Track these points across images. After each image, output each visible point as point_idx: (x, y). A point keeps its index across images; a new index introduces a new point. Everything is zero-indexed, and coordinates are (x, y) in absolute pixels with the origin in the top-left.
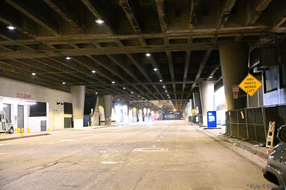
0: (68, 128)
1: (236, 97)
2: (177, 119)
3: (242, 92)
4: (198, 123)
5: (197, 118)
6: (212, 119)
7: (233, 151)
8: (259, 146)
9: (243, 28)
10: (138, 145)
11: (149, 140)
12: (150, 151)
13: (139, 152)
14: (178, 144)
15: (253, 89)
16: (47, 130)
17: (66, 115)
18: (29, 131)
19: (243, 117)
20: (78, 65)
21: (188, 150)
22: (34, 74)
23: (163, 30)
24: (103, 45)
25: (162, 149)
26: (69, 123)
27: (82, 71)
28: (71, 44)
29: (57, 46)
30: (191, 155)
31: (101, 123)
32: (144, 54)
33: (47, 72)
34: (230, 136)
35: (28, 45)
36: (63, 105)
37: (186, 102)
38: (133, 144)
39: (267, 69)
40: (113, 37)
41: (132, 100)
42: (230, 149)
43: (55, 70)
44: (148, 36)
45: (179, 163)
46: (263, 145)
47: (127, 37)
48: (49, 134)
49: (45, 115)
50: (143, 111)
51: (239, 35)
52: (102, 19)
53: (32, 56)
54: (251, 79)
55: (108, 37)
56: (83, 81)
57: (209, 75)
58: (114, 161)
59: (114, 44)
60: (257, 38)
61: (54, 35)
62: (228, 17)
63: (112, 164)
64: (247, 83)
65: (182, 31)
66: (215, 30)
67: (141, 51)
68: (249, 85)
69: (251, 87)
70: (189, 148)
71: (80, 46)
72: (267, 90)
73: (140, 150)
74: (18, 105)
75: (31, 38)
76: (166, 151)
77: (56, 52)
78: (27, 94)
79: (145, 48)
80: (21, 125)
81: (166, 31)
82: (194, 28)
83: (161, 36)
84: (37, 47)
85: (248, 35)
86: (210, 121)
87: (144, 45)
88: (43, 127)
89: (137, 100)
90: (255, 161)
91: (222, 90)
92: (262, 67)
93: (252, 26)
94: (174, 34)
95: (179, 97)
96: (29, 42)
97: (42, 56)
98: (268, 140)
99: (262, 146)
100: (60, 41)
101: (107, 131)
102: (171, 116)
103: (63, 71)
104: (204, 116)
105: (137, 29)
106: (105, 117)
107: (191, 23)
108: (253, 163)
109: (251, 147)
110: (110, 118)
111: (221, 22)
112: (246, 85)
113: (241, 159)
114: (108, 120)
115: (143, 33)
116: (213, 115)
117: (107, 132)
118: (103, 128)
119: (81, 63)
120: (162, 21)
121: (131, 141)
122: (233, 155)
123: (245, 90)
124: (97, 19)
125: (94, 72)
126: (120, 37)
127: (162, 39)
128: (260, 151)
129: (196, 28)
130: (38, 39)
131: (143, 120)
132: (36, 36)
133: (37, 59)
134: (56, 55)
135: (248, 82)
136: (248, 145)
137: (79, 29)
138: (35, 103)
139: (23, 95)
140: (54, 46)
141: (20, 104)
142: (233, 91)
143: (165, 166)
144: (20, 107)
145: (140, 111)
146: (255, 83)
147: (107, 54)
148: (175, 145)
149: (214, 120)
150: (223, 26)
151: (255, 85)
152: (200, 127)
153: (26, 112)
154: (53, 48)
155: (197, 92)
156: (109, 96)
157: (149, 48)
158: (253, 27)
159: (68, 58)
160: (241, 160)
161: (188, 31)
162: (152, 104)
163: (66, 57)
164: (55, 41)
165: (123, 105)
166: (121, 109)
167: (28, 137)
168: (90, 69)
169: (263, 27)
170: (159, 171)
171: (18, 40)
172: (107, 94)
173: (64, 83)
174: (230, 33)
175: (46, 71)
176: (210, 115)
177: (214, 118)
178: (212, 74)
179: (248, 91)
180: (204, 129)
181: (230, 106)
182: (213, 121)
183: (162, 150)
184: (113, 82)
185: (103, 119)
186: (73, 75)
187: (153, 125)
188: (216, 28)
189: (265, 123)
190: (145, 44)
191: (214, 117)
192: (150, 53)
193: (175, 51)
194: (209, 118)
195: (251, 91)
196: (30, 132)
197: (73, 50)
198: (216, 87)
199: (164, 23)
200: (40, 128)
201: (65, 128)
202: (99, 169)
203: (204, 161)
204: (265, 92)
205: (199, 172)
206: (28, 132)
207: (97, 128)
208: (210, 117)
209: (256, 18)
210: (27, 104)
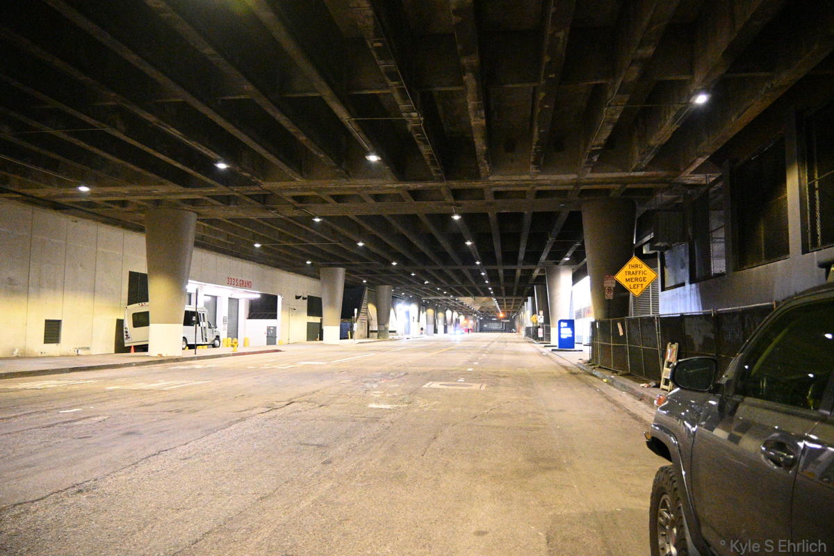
0: (313, 340)
1: (610, 296)
2: (505, 331)
3: (620, 288)
4: (542, 339)
5: (540, 331)
6: (566, 333)
7: (602, 393)
8: (649, 387)
9: (627, 174)
10: (433, 377)
11: (453, 369)
12: (454, 387)
13: (434, 389)
14: (504, 377)
15: (641, 283)
16: (277, 343)
17: (311, 317)
18: (247, 344)
19: (621, 334)
20: (334, 231)
21: (520, 388)
22: (257, 245)
23: (483, 175)
24: (377, 198)
25: (475, 384)
26: (316, 333)
27: (340, 242)
28: (324, 195)
29: (300, 199)
30: (525, 397)
31: (371, 334)
32: (447, 217)
33: (279, 243)
34: (598, 366)
35: (249, 196)
36: (306, 301)
37: (522, 301)
38: (425, 373)
39: (667, 248)
40: (396, 186)
41: (426, 295)
42: (596, 389)
43: (295, 240)
44: (455, 184)
45: (504, 412)
46: (654, 384)
47: (419, 186)
48: (281, 351)
49: (274, 317)
50: (445, 314)
51: (619, 186)
52: (378, 154)
53: (256, 214)
54: (637, 266)
55: (388, 186)
56: (343, 260)
57: (564, 256)
58: (391, 403)
59: (398, 198)
60: (650, 192)
61: (294, 180)
62: (598, 156)
63: (386, 409)
64: (629, 273)
65: (516, 178)
66: (575, 176)
67: (445, 210)
68: (633, 276)
69: (636, 279)
70: (522, 386)
71: (339, 199)
72: (667, 286)
73: (436, 385)
74: (229, 298)
75: (255, 184)
76: (482, 389)
77: (296, 208)
78: (246, 279)
79: (452, 205)
80: (234, 333)
81: (488, 176)
82: (536, 173)
83: (478, 184)
84: (264, 199)
85: (633, 186)
86: (563, 336)
87: (450, 199)
88: (271, 337)
89: (436, 295)
90: (639, 413)
91: (586, 282)
92: (658, 244)
93: (642, 170)
94: (502, 183)
95: (509, 292)
96: (252, 191)
97: (271, 215)
98: (665, 375)
99: (654, 387)
100: (304, 189)
101: (381, 348)
102: (495, 326)
103: (307, 241)
104: (553, 327)
105: (437, 172)
106: (379, 324)
107: (534, 163)
108: (635, 417)
109: (633, 387)
110: (387, 326)
111: (586, 163)
112: (629, 277)
113: (615, 408)
114: (383, 329)
115: (448, 179)
116: (568, 326)
117: (380, 351)
118: (375, 343)
119: (338, 228)
120: (482, 159)
121: (422, 368)
122: (602, 400)
123: (626, 285)
124: (368, 153)
125: (361, 244)
126: (408, 185)
127: (481, 190)
128: (650, 395)
129: (543, 172)
130: (266, 185)
131: (445, 332)
132: (264, 180)
133: (264, 220)
134: (296, 213)
135: (632, 270)
136: (628, 382)
137: (338, 170)
138: (258, 296)
139: (238, 281)
140: (294, 198)
141: (233, 297)
142: (605, 285)
143: (479, 417)
144: (233, 302)
145: (441, 315)
146: (643, 273)
147: (385, 213)
148: (498, 379)
149: (571, 336)
150: (590, 169)
151: (645, 276)
152: (545, 346)
153: (243, 310)
154: (292, 201)
155: (541, 284)
156: (387, 286)
157: (458, 205)
158: (643, 173)
159: (317, 220)
160: (615, 411)
161: (527, 177)
162: (462, 304)
163: (314, 217)
164: (296, 190)
165: (410, 303)
166: (407, 310)
167: (244, 354)
168: (355, 238)
169: (662, 173)
170: (468, 425)
171: (232, 188)
172: (383, 284)
173: (309, 262)
174: (602, 183)
175: (279, 241)
176: (564, 327)
177: (571, 332)
178: (569, 254)
179: (632, 287)
180: (553, 350)
181: (598, 311)
182: (569, 338)
183: (476, 386)
184: (394, 264)
185: (375, 327)
186: (325, 249)
187: (460, 341)
188: (577, 173)
189: (659, 346)
190: (453, 199)
191: (571, 330)
192: (459, 215)
193: (504, 211)
194: (562, 332)
195: (636, 287)
196: (249, 345)
197: (327, 205)
198: (576, 278)
199: (486, 162)
200: (266, 339)
201: (307, 340)
202: (364, 417)
203: (547, 410)
204: (663, 289)
205: (538, 429)
206: (244, 346)
207: (363, 343)
208: (563, 330)
209: (649, 157)
210: (246, 296)
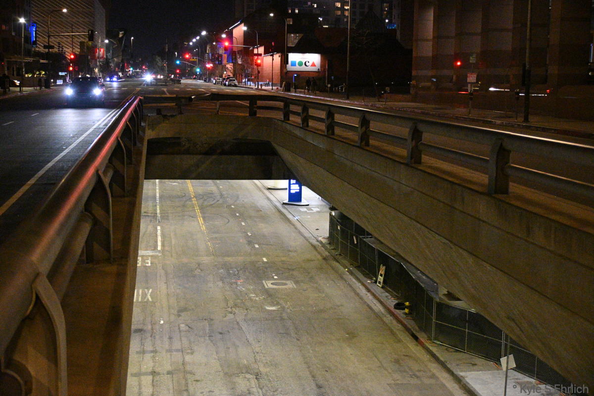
7: (350, 285)
8: (372, 283)
12: (280, 287)
13: (273, 289)
19: (356, 243)
25: (286, 281)
34: (338, 253)
42: (345, 280)
45: (320, 308)
46: (374, 281)
76: (294, 287)
86: (293, 191)
98: (379, 279)
109: (364, 283)
122: (352, 293)
128: (374, 291)
149: (298, 191)
160: (360, 303)
176: (293, 184)
177: (298, 188)
182: (296, 192)
183: (289, 284)
191: (299, 186)
194: (291, 188)
203: (336, 305)
208: (293, 187)
